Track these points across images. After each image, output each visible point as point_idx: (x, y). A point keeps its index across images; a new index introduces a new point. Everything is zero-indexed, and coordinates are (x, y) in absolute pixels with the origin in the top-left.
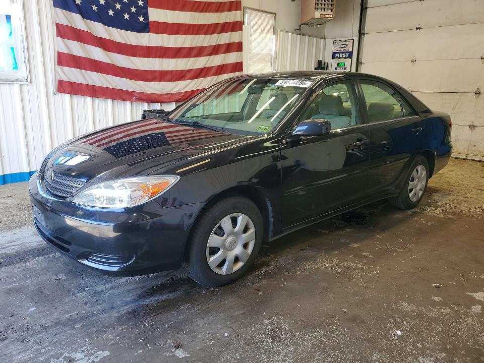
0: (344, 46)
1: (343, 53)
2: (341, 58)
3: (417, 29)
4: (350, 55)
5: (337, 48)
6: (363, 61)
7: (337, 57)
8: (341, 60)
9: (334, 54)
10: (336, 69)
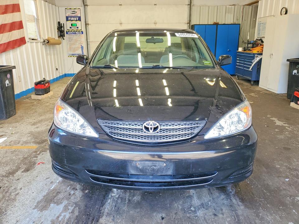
0: (74, 12)
1: (74, 17)
2: (73, 20)
3: (120, 5)
4: (79, 19)
5: (69, 13)
6: (89, 23)
7: (70, 20)
8: (74, 22)
9: (67, 18)
10: (71, 28)
